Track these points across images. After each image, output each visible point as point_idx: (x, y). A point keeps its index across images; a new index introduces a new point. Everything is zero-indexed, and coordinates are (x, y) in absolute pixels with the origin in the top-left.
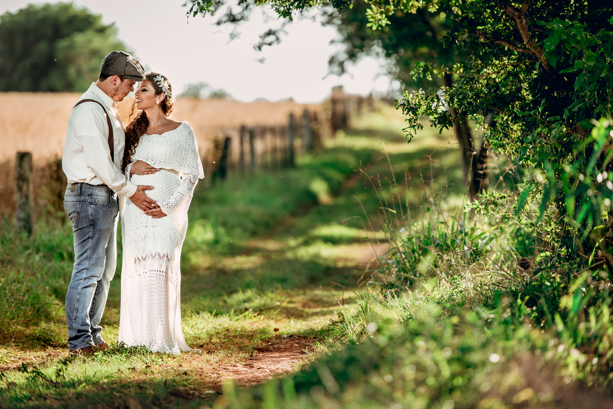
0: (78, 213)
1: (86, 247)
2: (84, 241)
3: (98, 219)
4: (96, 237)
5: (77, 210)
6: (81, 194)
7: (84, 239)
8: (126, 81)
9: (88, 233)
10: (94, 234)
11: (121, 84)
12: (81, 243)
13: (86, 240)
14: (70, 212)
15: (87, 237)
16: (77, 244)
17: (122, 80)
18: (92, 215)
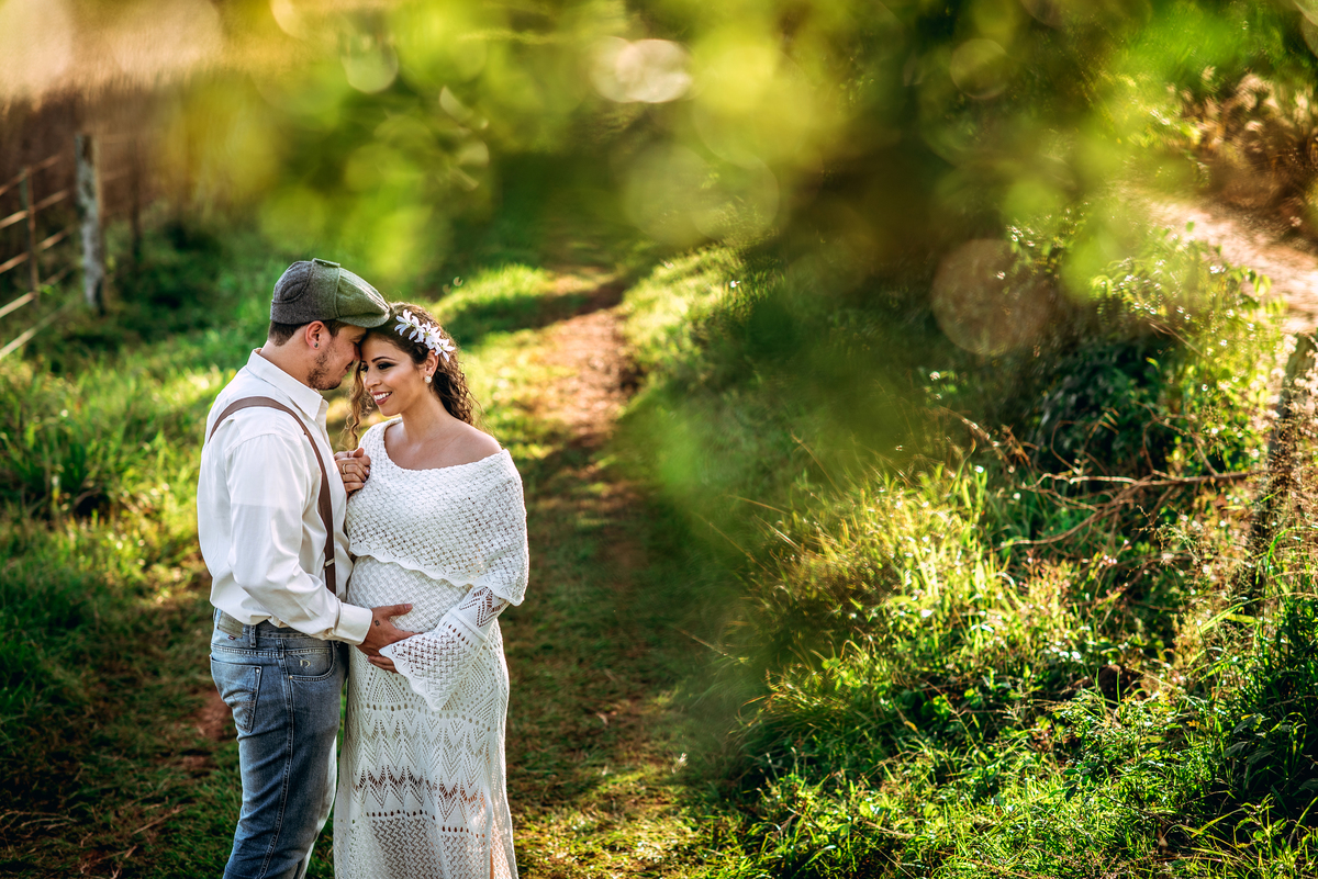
0: (253, 695)
1: (276, 779)
2: (268, 764)
3: (308, 710)
4: (303, 753)
5: (251, 686)
6: (258, 646)
7: (271, 758)
8: (343, 332)
9: (281, 744)
10: (297, 747)
11: (331, 344)
12: (260, 768)
13: (275, 761)
14: (233, 688)
15: (278, 753)
16: (250, 768)
17: (333, 333)
18: (289, 701)
